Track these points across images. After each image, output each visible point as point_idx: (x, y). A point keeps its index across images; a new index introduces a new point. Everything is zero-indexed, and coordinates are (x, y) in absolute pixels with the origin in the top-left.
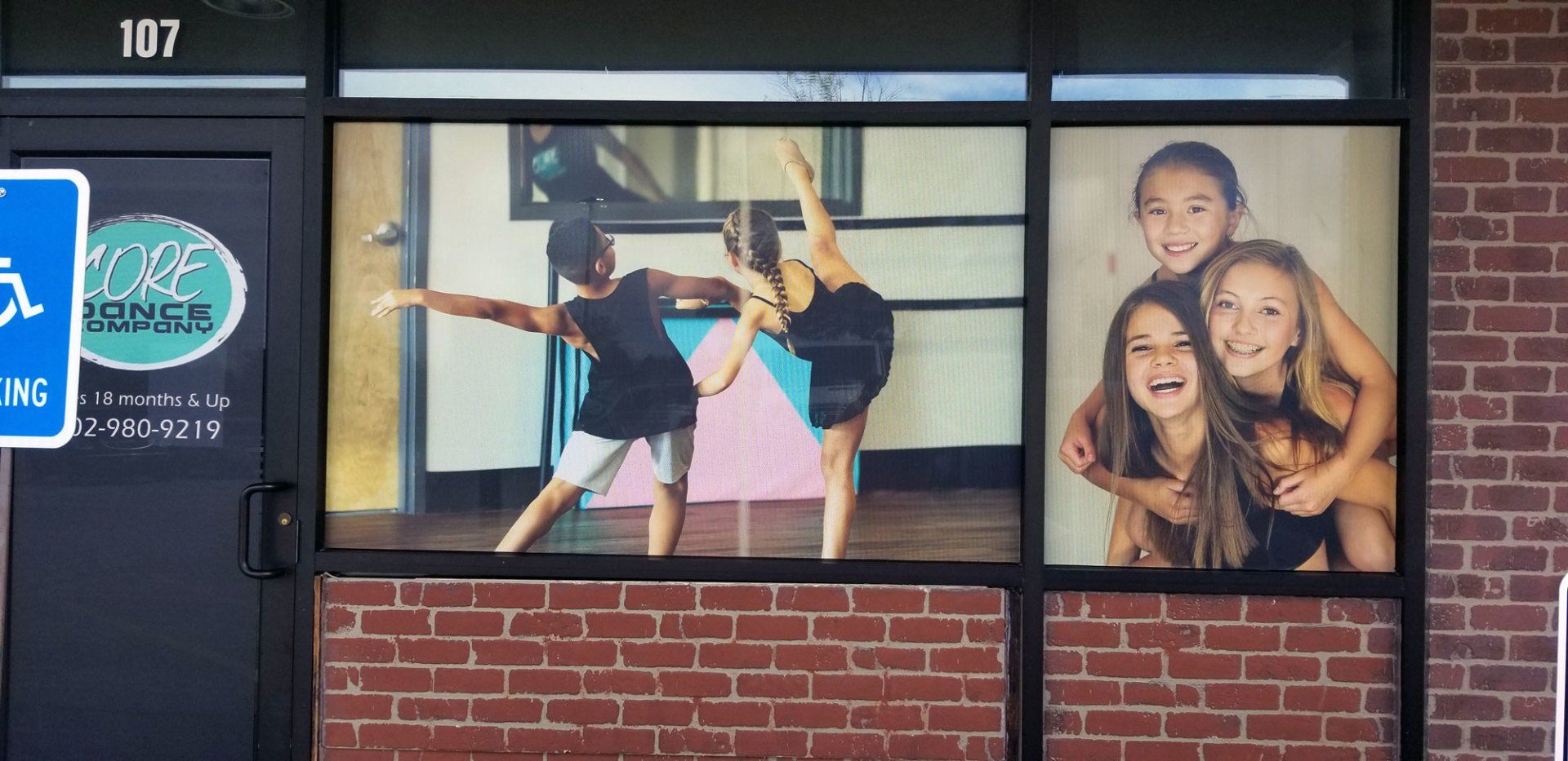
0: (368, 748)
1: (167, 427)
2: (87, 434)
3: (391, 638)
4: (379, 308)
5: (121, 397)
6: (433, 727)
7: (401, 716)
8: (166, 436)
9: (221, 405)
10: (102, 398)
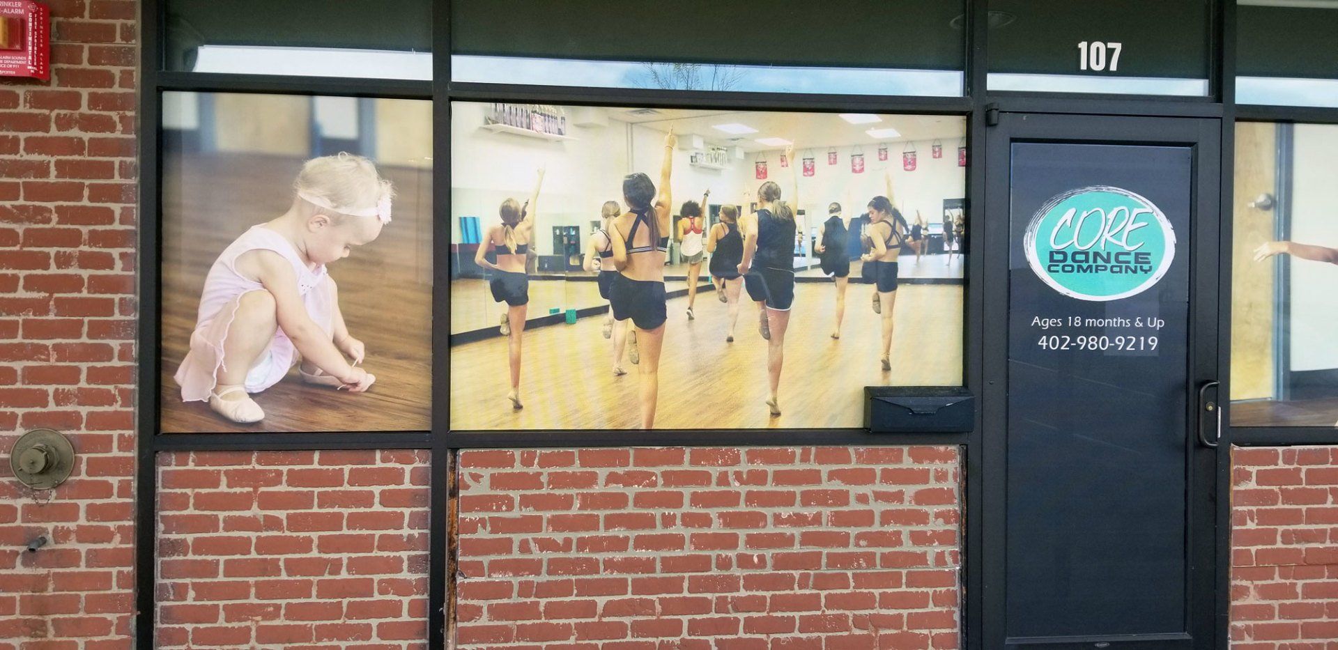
0: (1261, 565)
1: (1120, 342)
2: (1062, 348)
3: (1275, 488)
4: (1259, 255)
5: (1087, 321)
6: (1304, 549)
7: (1283, 542)
8: (1120, 349)
9: (1158, 325)
10: (1073, 321)
